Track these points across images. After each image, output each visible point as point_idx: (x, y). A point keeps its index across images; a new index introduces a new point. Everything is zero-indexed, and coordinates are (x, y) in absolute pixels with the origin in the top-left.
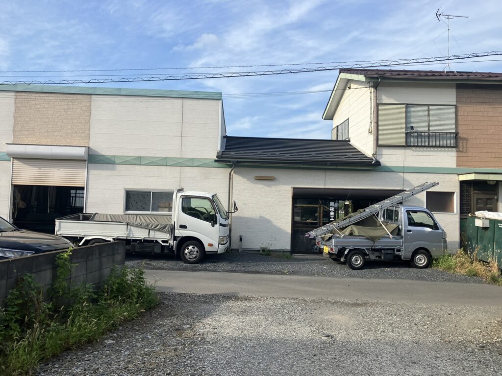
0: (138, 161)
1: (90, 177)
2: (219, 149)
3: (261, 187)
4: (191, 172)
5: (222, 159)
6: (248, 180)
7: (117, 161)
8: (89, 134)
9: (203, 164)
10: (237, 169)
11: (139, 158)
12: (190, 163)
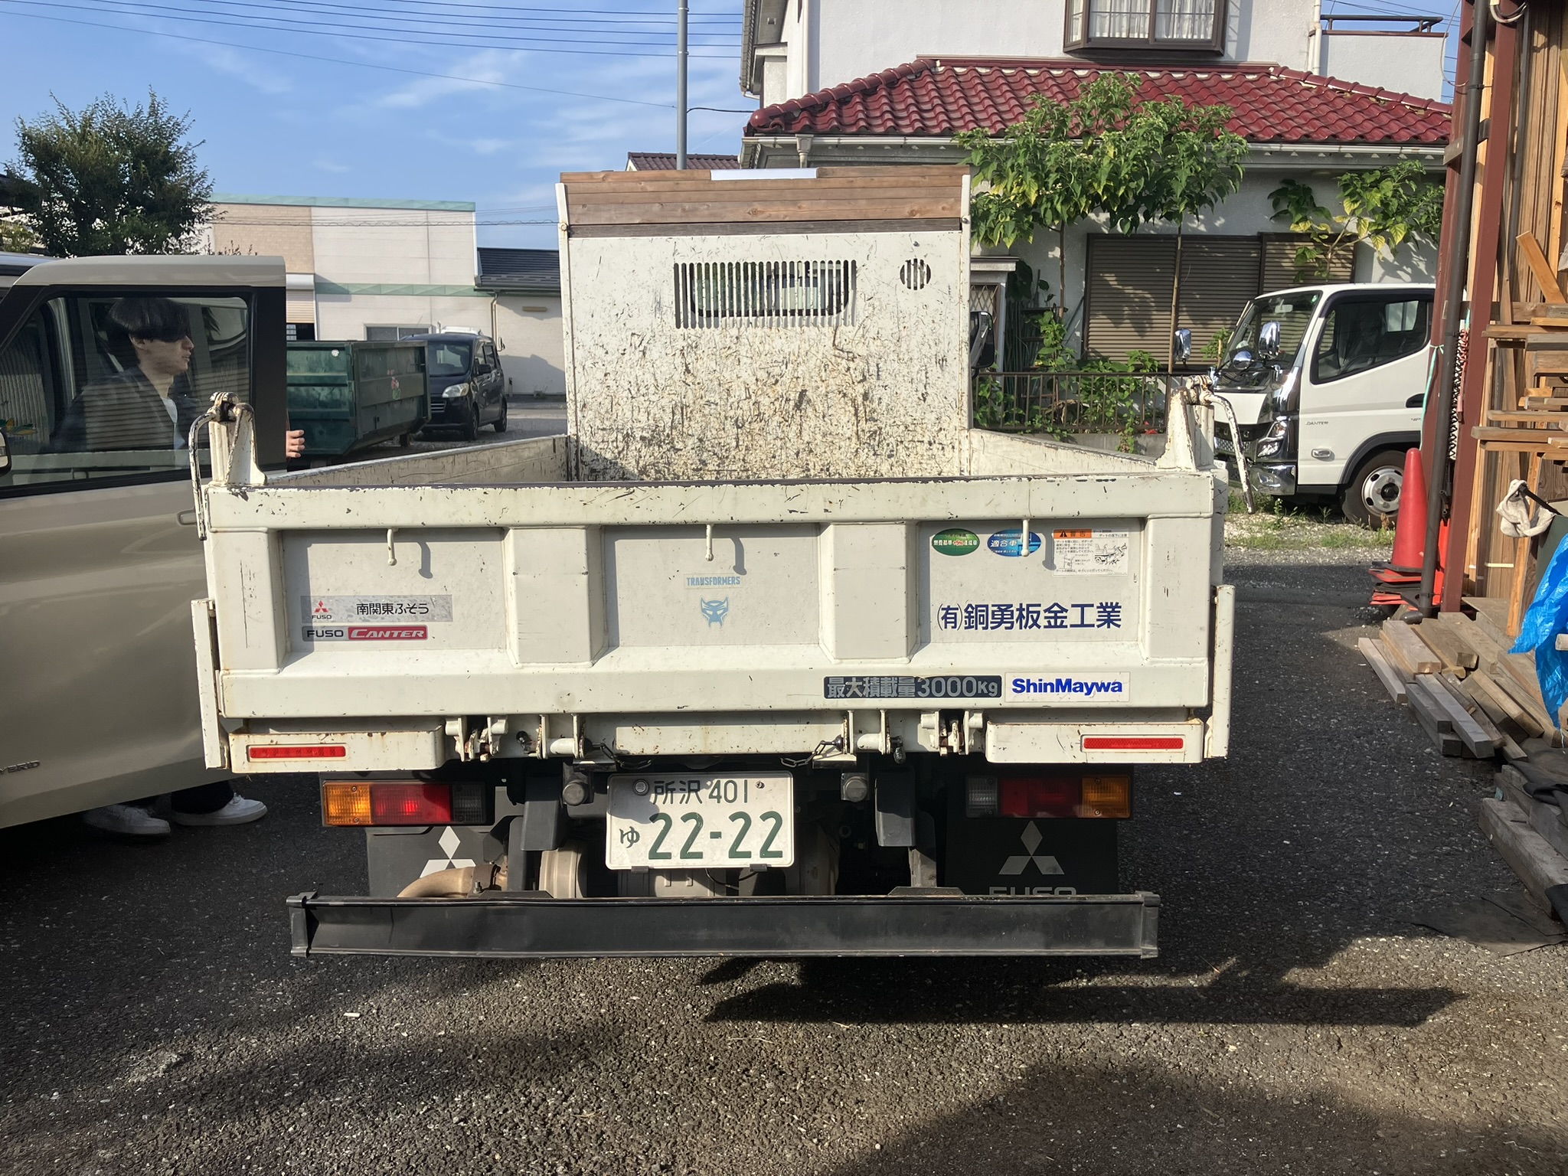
0: (377, 290)
1: (320, 310)
2: (476, 274)
3: (531, 321)
4: (444, 303)
5: (482, 288)
6: (516, 311)
7: (352, 290)
8: (313, 256)
9: (457, 292)
10: (500, 298)
11: (379, 286)
12: (442, 291)
